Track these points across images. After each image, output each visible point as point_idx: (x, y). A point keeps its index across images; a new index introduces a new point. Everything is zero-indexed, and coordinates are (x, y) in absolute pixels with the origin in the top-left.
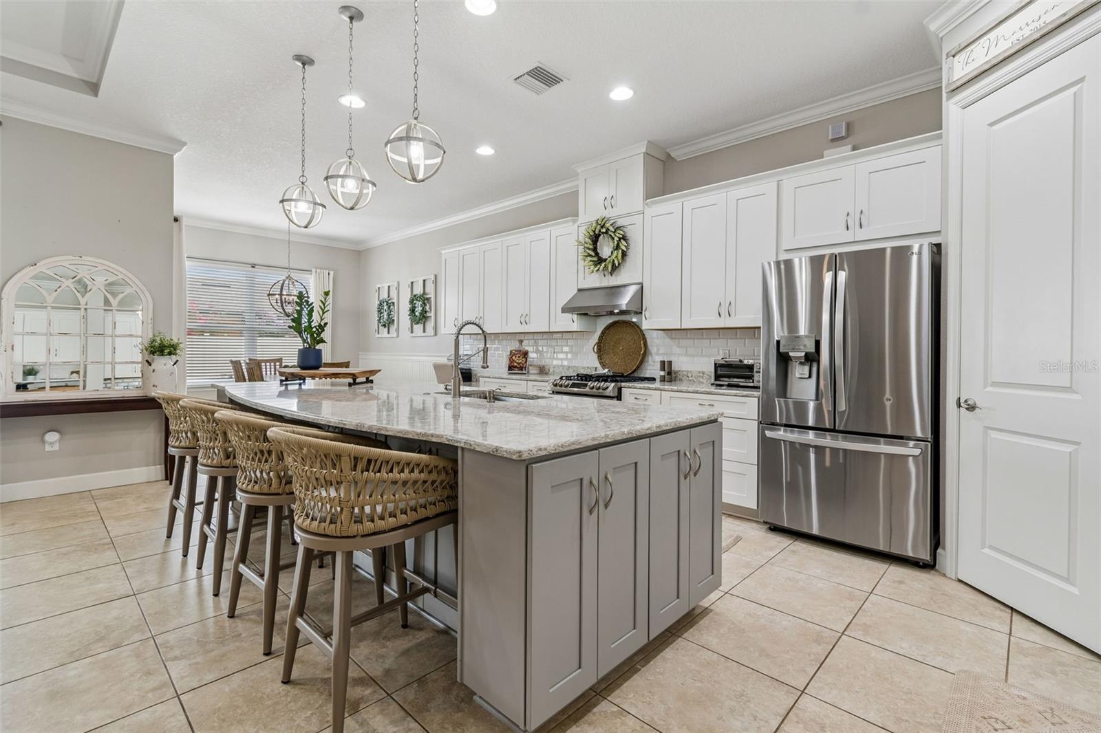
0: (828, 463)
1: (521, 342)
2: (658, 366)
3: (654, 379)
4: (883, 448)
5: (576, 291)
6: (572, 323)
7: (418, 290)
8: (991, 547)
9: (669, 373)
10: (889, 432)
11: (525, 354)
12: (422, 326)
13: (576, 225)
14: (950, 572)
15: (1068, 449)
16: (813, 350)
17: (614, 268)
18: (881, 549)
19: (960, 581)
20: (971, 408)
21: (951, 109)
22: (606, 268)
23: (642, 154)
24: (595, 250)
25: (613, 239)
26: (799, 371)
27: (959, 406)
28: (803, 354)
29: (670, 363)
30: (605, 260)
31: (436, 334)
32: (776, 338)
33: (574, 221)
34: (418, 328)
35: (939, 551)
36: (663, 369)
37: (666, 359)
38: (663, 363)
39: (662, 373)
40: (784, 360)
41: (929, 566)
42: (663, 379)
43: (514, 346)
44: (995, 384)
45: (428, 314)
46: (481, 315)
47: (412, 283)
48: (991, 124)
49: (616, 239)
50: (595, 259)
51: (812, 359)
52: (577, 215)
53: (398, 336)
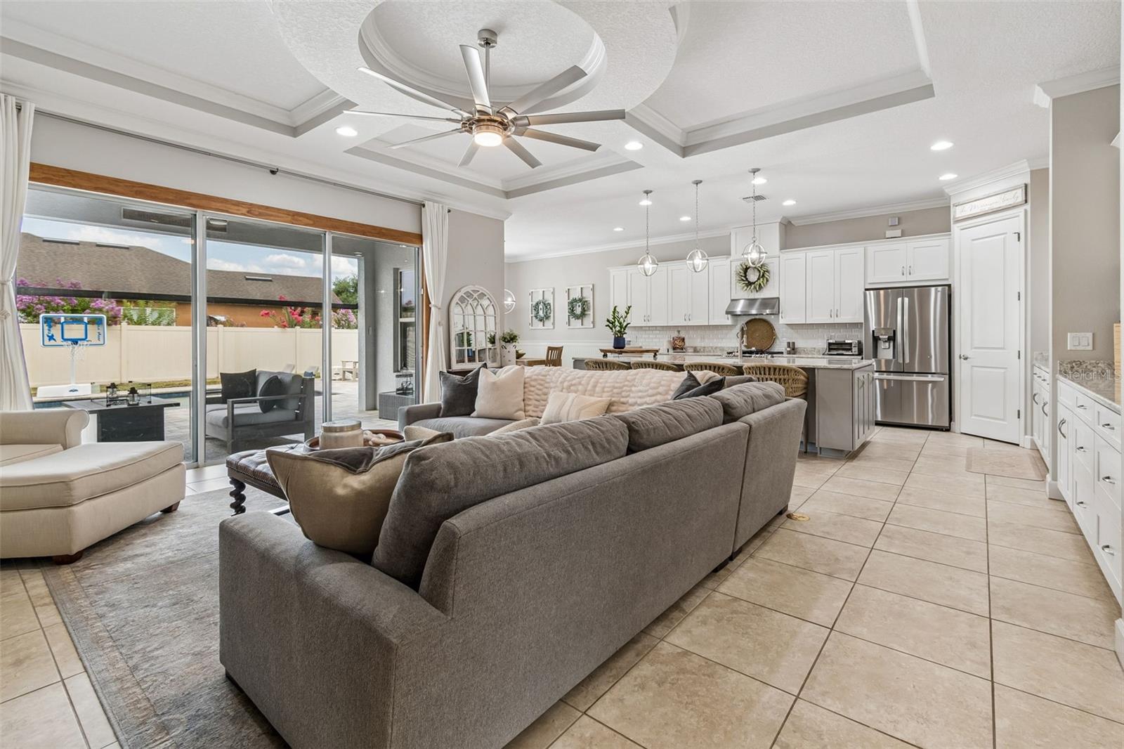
0: (885, 387)
1: (679, 332)
2: (786, 345)
3: (782, 353)
4: (915, 378)
5: (730, 301)
6: (728, 321)
7: (577, 295)
8: (975, 415)
9: (793, 349)
10: (916, 371)
11: (683, 340)
12: (580, 321)
13: (729, 260)
14: (958, 431)
15: (1003, 371)
16: (892, 335)
17: (760, 287)
18: (915, 423)
19: (962, 433)
20: (966, 359)
21: (955, 228)
22: (755, 288)
23: (778, 224)
24: (745, 276)
25: (760, 271)
26: (882, 345)
27: (960, 358)
28: (887, 337)
29: (794, 343)
30: (754, 283)
31: (594, 327)
32: (871, 330)
33: (727, 258)
34: (576, 323)
35: (952, 423)
36: (789, 346)
37: (791, 342)
38: (789, 343)
39: (789, 349)
40: (876, 340)
41: (948, 430)
42: (789, 353)
43: (675, 334)
44: (976, 348)
45: (586, 313)
46: (649, 314)
47: (569, 290)
48: (973, 240)
49: (762, 271)
50: (747, 282)
51: (892, 339)
52: (730, 255)
53: (554, 328)
